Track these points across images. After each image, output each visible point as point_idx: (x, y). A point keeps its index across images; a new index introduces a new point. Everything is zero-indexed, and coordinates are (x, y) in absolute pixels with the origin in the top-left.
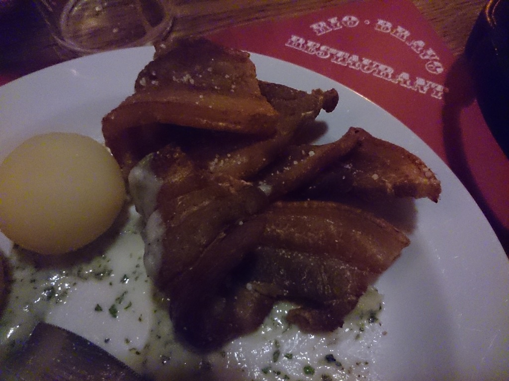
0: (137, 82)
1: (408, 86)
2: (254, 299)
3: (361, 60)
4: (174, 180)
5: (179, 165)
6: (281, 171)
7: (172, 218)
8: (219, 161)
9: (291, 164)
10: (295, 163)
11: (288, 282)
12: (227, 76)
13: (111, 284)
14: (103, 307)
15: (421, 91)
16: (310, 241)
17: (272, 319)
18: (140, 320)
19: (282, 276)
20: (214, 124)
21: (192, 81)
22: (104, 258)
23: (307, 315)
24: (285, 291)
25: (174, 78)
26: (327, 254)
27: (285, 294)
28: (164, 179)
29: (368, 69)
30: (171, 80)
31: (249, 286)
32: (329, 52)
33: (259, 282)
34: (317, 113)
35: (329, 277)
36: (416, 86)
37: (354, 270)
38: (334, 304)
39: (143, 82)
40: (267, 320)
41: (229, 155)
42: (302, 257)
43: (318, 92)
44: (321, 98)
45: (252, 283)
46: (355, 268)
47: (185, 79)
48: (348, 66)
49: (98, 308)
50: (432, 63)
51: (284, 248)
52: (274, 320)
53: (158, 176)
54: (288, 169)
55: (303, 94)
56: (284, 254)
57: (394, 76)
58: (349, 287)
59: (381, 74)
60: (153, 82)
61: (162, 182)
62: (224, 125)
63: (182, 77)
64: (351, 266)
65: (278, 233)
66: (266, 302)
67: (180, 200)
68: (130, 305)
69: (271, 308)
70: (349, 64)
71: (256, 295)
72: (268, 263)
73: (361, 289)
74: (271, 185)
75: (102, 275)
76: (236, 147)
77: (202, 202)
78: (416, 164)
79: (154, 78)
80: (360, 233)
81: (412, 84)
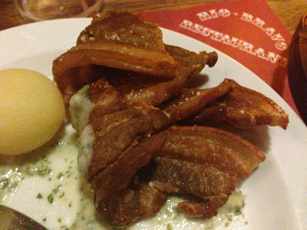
0: (79, 38)
1: (263, 57)
2: (154, 193)
3: (231, 38)
4: (103, 104)
5: (107, 93)
6: (177, 104)
7: (100, 130)
8: (134, 94)
9: (184, 100)
10: (187, 99)
11: (179, 182)
12: (143, 37)
13: (50, 179)
14: (43, 196)
15: (272, 61)
16: (196, 154)
17: (165, 209)
18: (70, 206)
19: (175, 178)
20: (133, 67)
21: (118, 39)
22: (46, 161)
23: (192, 206)
24: (176, 188)
25: (106, 37)
26: (207, 164)
27: (176, 191)
28: (95, 103)
29: (236, 45)
30: (104, 38)
31: (151, 184)
32: (209, 32)
33: (158, 182)
34: (203, 67)
35: (208, 180)
36: (269, 57)
37: (226, 176)
38: (211, 199)
39: (83, 38)
40: (162, 210)
41: (141, 91)
42: (189, 165)
43: (204, 53)
44: (206, 56)
45: (153, 182)
46: (226, 174)
47: (113, 37)
48: (222, 42)
49: (40, 196)
50: (280, 43)
51: (176, 159)
52: (167, 210)
53: (91, 101)
54: (181, 103)
55: (194, 53)
56: (176, 163)
57: (253, 50)
58: (222, 187)
59: (245, 48)
60: (91, 38)
61: (94, 105)
62: (140, 68)
63: (111, 36)
64: (224, 173)
65: (173, 148)
66: (162, 196)
67: (106, 118)
68: (63, 194)
69: (166, 200)
70: (222, 41)
71: (156, 190)
72: (165, 168)
73: (230, 190)
74: (169, 113)
75: (44, 172)
76: (146, 85)
77: (122, 120)
78: (271, 104)
79: (92, 36)
80: (231, 150)
81: (266, 56)
